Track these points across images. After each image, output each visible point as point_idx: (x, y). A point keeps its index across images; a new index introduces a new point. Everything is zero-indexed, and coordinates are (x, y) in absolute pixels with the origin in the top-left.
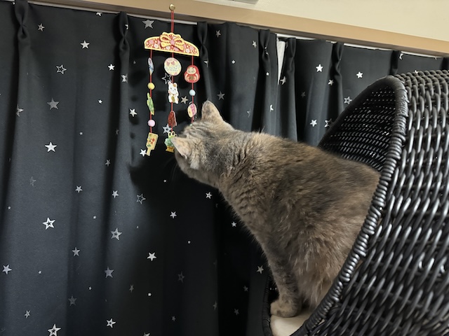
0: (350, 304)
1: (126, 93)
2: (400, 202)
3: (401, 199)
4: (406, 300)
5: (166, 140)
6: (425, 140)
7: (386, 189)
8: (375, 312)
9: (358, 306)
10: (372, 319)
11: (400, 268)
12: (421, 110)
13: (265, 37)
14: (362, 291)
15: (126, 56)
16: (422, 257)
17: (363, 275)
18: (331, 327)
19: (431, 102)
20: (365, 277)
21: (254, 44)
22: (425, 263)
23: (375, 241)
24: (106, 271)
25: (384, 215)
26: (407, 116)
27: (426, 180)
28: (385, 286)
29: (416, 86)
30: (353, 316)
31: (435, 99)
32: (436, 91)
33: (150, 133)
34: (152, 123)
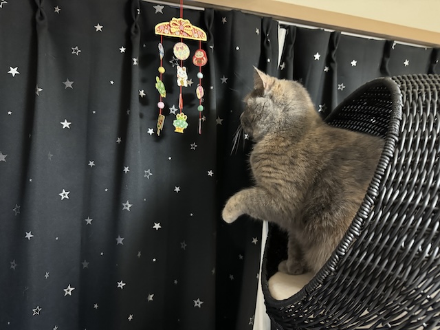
0: (344, 273)
1: (137, 75)
2: (390, 193)
3: (392, 190)
4: (390, 271)
5: (175, 121)
6: (414, 141)
7: (379, 181)
8: (364, 280)
9: (350, 275)
10: (361, 286)
11: (387, 246)
12: (413, 114)
13: (267, 24)
14: (355, 263)
15: (137, 40)
16: (405, 238)
17: (356, 251)
18: (326, 291)
19: (422, 107)
20: (358, 252)
21: (257, 31)
22: (407, 243)
23: (368, 224)
24: (117, 239)
25: (376, 203)
26: (401, 119)
27: (413, 176)
28: (374, 260)
29: (410, 91)
30: (345, 283)
31: (425, 105)
32: (427, 97)
33: (160, 115)
34: (161, 105)
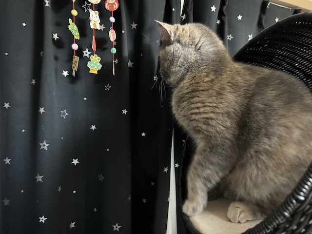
1: (50, 18)
5: (89, 63)
24: (36, 177)
33: (74, 56)
34: (75, 47)
